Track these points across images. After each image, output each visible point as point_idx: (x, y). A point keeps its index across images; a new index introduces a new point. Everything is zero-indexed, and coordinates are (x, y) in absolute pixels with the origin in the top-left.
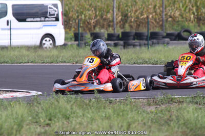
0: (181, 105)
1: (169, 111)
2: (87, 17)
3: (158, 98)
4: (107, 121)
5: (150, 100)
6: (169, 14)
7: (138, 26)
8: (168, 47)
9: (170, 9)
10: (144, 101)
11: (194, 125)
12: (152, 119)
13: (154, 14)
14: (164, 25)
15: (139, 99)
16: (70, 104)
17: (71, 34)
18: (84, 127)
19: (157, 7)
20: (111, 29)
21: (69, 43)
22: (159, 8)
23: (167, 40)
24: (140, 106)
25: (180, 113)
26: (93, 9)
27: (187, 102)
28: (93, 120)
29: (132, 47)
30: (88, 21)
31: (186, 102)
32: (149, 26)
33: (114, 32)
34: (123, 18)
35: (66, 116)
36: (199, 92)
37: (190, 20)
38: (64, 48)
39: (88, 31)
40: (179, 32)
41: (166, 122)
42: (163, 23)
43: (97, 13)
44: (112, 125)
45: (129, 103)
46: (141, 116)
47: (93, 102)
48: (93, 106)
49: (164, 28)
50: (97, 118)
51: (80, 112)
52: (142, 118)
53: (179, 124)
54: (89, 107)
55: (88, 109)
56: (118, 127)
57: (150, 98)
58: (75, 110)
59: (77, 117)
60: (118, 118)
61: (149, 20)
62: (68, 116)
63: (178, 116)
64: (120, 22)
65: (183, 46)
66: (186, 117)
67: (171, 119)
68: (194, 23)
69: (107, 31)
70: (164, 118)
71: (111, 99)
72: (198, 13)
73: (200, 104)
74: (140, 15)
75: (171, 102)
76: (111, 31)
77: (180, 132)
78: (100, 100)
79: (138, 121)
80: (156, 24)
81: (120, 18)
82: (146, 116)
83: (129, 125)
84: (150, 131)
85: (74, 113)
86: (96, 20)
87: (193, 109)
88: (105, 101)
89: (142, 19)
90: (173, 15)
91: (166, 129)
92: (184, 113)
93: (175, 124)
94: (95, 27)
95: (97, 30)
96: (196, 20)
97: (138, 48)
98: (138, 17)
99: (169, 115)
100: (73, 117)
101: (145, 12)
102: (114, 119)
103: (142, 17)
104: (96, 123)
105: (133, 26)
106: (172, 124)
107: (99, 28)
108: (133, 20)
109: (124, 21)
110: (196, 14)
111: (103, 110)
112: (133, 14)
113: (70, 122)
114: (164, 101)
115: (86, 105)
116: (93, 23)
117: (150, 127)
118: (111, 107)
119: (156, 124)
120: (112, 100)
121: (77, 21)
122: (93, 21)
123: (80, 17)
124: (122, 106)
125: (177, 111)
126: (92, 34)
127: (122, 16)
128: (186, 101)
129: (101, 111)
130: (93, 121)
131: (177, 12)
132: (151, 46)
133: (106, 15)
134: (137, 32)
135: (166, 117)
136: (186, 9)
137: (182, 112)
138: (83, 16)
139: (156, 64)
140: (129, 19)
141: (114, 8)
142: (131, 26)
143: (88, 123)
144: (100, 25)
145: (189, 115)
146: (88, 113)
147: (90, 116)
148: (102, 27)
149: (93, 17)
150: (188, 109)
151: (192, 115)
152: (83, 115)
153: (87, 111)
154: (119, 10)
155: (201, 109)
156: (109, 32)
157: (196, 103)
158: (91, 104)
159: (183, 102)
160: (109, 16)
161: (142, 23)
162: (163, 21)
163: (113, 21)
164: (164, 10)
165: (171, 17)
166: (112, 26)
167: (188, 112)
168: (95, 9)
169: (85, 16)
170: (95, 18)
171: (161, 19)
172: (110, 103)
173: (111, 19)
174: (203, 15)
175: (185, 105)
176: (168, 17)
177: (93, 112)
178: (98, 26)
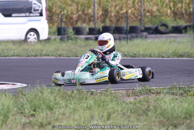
0: (158, 96)
1: (147, 102)
2: (69, 13)
3: (136, 89)
4: (88, 111)
6: (147, 9)
7: (118, 20)
8: (146, 41)
9: (148, 4)
10: (124, 92)
11: (171, 114)
12: (131, 109)
13: (133, 9)
14: (142, 19)
15: (118, 90)
16: (54, 96)
17: (54, 29)
18: (67, 118)
19: (136, 3)
20: (92, 23)
21: (53, 37)
22: (138, 4)
23: (145, 34)
24: (120, 97)
26: (75, 5)
27: (165, 93)
28: (75, 110)
30: (71, 16)
31: (163, 93)
32: (129, 21)
33: (95, 26)
34: (104, 13)
35: (50, 107)
37: (167, 15)
38: (48, 42)
39: (70, 26)
40: (156, 25)
41: (144, 112)
42: (141, 17)
43: (79, 8)
44: (93, 115)
45: (109, 94)
46: (120, 106)
47: (76, 94)
48: (75, 97)
49: (143, 22)
50: (79, 108)
51: (63, 103)
52: (122, 108)
53: (157, 114)
54: (71, 99)
55: (71, 100)
56: (99, 117)
57: (129, 90)
58: (57, 101)
59: (60, 108)
60: (98, 108)
61: (128, 15)
62: (52, 107)
63: (156, 106)
64: (101, 17)
65: (160, 40)
66: (163, 107)
67: (149, 109)
68: (170, 17)
69: (89, 25)
70: (142, 109)
71: (92, 90)
73: (176, 95)
74: (119, 10)
75: (149, 93)
76: (92, 25)
77: (158, 121)
78: (82, 92)
79: (118, 111)
80: (134, 19)
81: (101, 13)
82: (125, 107)
83: (109, 115)
84: (129, 121)
85: (57, 104)
86: (77, 15)
87: (169, 99)
88: (86, 93)
89: (122, 14)
90: (151, 10)
91: (144, 118)
92: (161, 103)
93: (152, 114)
94: (77, 21)
95: (79, 25)
96: (172, 14)
97: (118, 42)
98: (118, 12)
99: (147, 105)
100: (56, 108)
101: (125, 7)
102: (95, 109)
103: (121, 12)
104: (78, 113)
105: (113, 21)
106: (150, 114)
107: (81, 23)
108: (113, 15)
109: (105, 16)
110: (173, 9)
111: (84, 101)
112: (113, 9)
113: (53, 113)
114: (143, 92)
115: (69, 96)
116: (76, 17)
117: (129, 117)
118: (93, 98)
119: (135, 114)
120: (93, 92)
121: (60, 16)
123: (62, 13)
124: (102, 97)
125: (155, 101)
126: (74, 29)
127: (103, 11)
129: (82, 101)
131: (154, 7)
132: (130, 39)
133: (88, 11)
134: (117, 26)
135: (144, 108)
136: (163, 4)
137: (159, 103)
138: (65, 11)
139: (134, 57)
140: (110, 14)
141: (95, 3)
142: (111, 21)
143: (71, 113)
144: (82, 20)
145: (166, 105)
146: (71, 104)
147: (72, 107)
148: (84, 22)
149: (75, 13)
150: (165, 100)
151: (169, 106)
152: (66, 106)
153: (69, 102)
154: (99, 5)
155: (177, 99)
156: (90, 27)
157: (173, 94)
158: (73, 95)
159: (160, 93)
160: (90, 11)
161: (122, 18)
162: (141, 15)
163: (94, 16)
164: (143, 6)
165: (148, 12)
166: (94, 21)
167: (165, 102)
168: (77, 5)
169: (68, 12)
170: (77, 13)
171: (140, 14)
172: (92, 94)
173: (92, 14)
174: (180, 10)
175: (162, 95)
176: (146, 12)
177: (75, 103)
178: (80, 21)
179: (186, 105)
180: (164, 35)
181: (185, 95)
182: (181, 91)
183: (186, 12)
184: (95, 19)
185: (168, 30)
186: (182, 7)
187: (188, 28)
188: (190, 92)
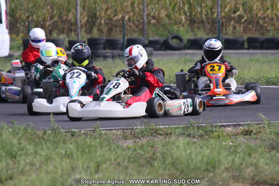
0: (168, 139)
1: (152, 146)
2: (40, 19)
3: (137, 129)
4: (68, 161)
5: (126, 131)
6: (152, 14)
7: (110, 30)
9: (153, 7)
10: (119, 133)
11: (186, 165)
12: (129, 157)
13: (132, 14)
14: (145, 29)
15: (111, 130)
16: (17, 138)
17: (18, 42)
18: (36, 169)
19: (136, 5)
20: (73, 34)
21: (16, 54)
22: (138, 6)
23: (150, 49)
24: (113, 140)
25: (167, 149)
26: (49, 7)
27: (177, 133)
28: (48, 158)
29: (102, 58)
30: (42, 23)
31: (175, 134)
32: (125, 31)
33: (78, 38)
34: (90, 19)
35: (12, 154)
36: (192, 120)
37: (180, 23)
40: (165, 38)
41: (148, 161)
42: (143, 26)
43: (55, 12)
44: (74, 165)
45: (98, 136)
46: (114, 153)
47: (49, 135)
48: (49, 140)
49: (146, 33)
50: (54, 156)
51: (31, 149)
52: (116, 156)
53: (166, 165)
54: (43, 142)
55: (42, 144)
56: (83, 168)
57: (127, 129)
58: (23, 145)
59: (26, 155)
60: (83, 156)
61: (125, 22)
62: (14, 153)
63: (164, 153)
64: (86, 25)
65: (171, 58)
66: (175, 155)
67: (154, 157)
68: (186, 26)
69: (68, 37)
70: (145, 157)
71: (73, 130)
72: (191, 13)
73: (193, 137)
74: (112, 15)
75: (155, 134)
76: (73, 37)
77: (167, 175)
78: (59, 132)
79: (111, 160)
80: (134, 28)
81: (86, 19)
82: (121, 154)
83: (98, 166)
84: (126, 175)
85: (23, 150)
86: (52, 21)
87: (184, 144)
88: (65, 134)
89: (116, 21)
90: (158, 16)
91: (148, 171)
92: (172, 149)
93: (159, 164)
94: (51, 31)
95: (54, 36)
96: (188, 22)
97: (110, 60)
98: (110, 19)
99: (153, 152)
100: (21, 155)
101: (120, 11)
102: (78, 157)
103: (116, 18)
104: (53, 163)
105: (104, 30)
106: (156, 164)
107: (57, 33)
108: (103, 22)
109: (92, 23)
110: (188, 14)
111: (62, 145)
112: (103, 14)
113: (16, 162)
114: (146, 133)
115: (39, 139)
116: (49, 25)
117: (127, 168)
118: (74, 141)
119: (135, 163)
120: (74, 132)
121: (27, 23)
122: (48, 24)
123: (30, 18)
124: (88, 140)
125: (163, 146)
127: (89, 16)
128: (175, 132)
129: (59, 146)
130: (49, 161)
131: (162, 11)
133: (67, 16)
134: (109, 38)
135: (148, 155)
136: (174, 7)
137: (169, 148)
138: (34, 16)
140: (98, 21)
141: (77, 5)
142: (100, 31)
143: (42, 163)
144: (58, 30)
145: (179, 152)
146: (42, 149)
147: (44, 154)
148: (62, 32)
149: (49, 19)
150: (177, 144)
151: (183, 152)
152: (35, 152)
153: (40, 146)
154: (84, 8)
155: (194, 143)
156: (71, 39)
157: (189, 135)
158: (46, 137)
159: (170, 134)
160: (71, 16)
161: (116, 26)
162: (143, 23)
163: (76, 23)
164: (146, 9)
165: (154, 18)
166: (75, 31)
167: (178, 147)
168: (51, 8)
169: (38, 17)
170: (51, 19)
171: (141, 21)
172: (72, 135)
173: (73, 21)
174: (198, 15)
175: (173, 138)
176: (151, 18)
177: (49, 149)
178: (56, 31)
179: (207, 152)
180: (177, 52)
181: (207, 137)
182: (201, 132)
183: (208, 19)
184: (77, 27)
185: (182, 45)
186: (202, 12)
188: (213, 132)
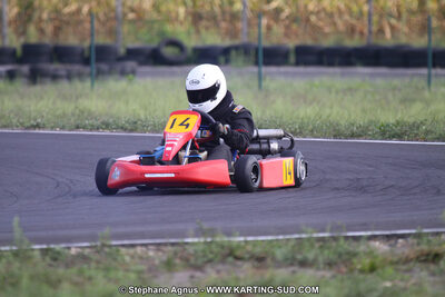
6: (129, 4)
13: (94, 3)
33: (4, 43)
34: (23, 11)
37: (176, 20)
40: (155, 45)
64: (15, 21)
72: (195, 2)
74: (61, 5)
81: (15, 11)
89: (67, 15)
90: (139, 6)
96: (190, 18)
98: (57, 11)
103: (67, 10)
105: (47, 31)
108: (45, 16)
109: (25, 18)
110: (190, 4)
127: (20, 6)
134: (58, 43)
140: (36, 15)
161: (68, 24)
162: (117, 18)
165: (132, 10)
171: (112, 14)
174: (207, 8)
176: (127, 10)
183: (223, 13)
185: (184, 57)
187: (233, 53)
